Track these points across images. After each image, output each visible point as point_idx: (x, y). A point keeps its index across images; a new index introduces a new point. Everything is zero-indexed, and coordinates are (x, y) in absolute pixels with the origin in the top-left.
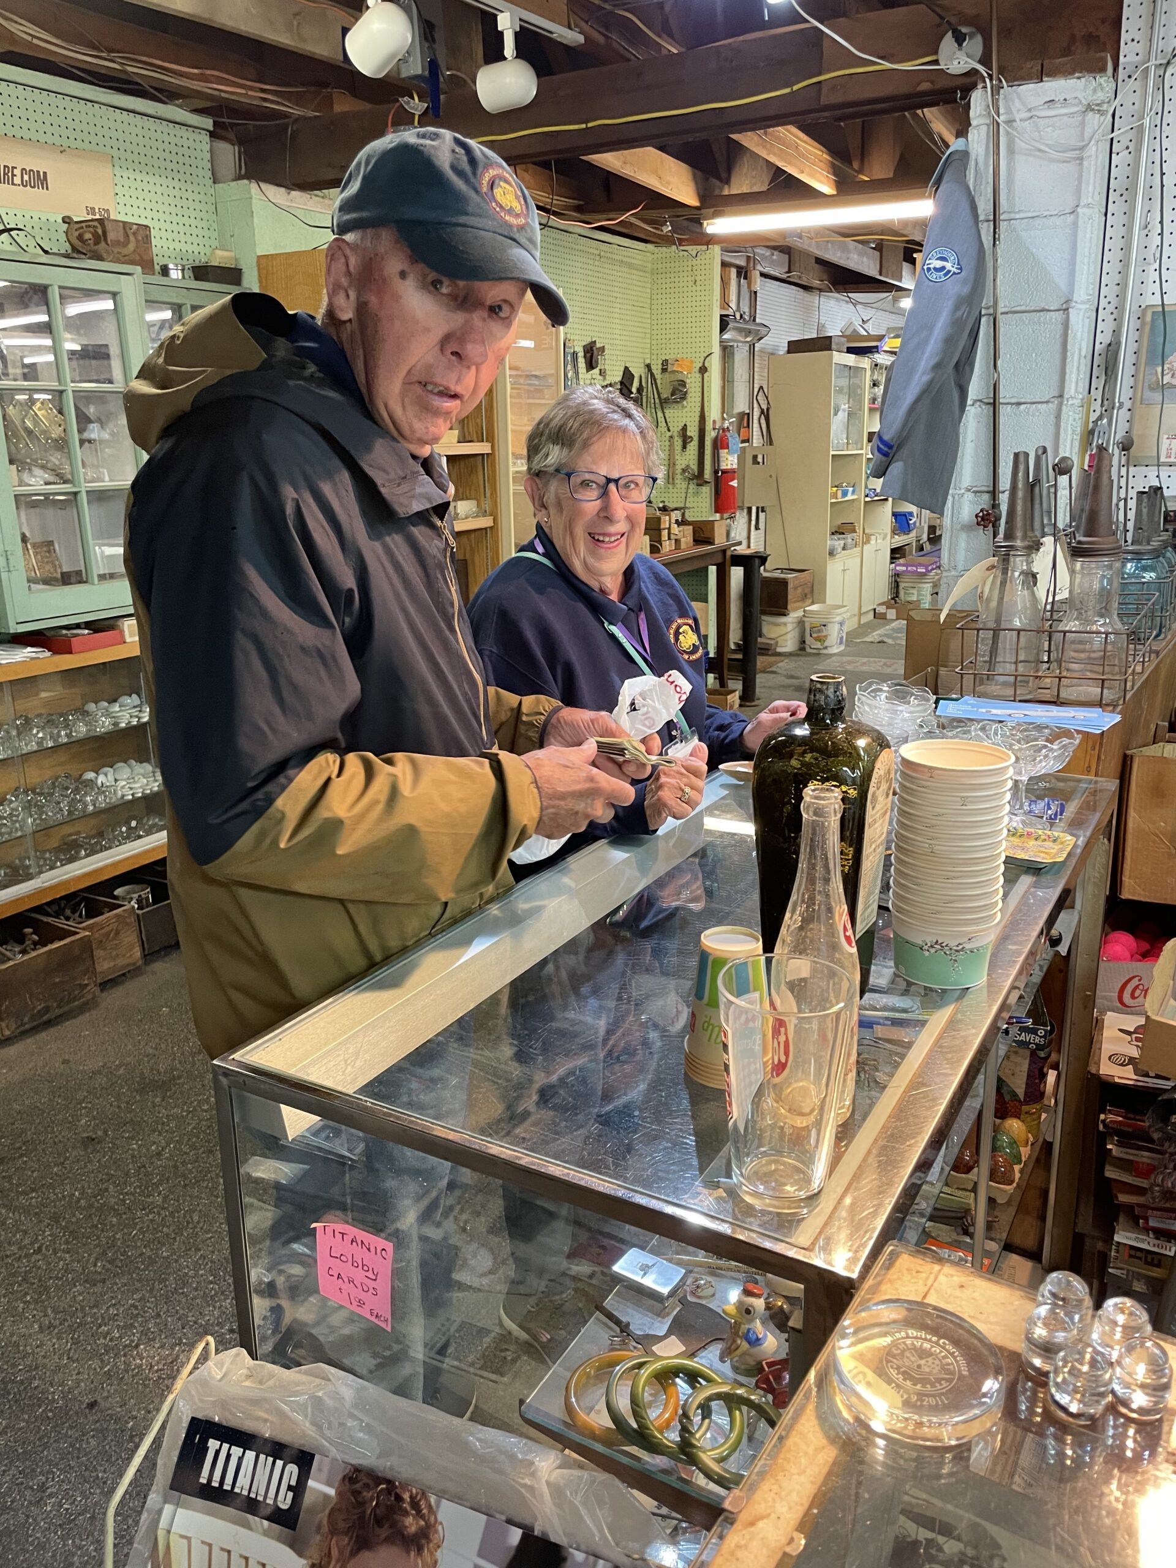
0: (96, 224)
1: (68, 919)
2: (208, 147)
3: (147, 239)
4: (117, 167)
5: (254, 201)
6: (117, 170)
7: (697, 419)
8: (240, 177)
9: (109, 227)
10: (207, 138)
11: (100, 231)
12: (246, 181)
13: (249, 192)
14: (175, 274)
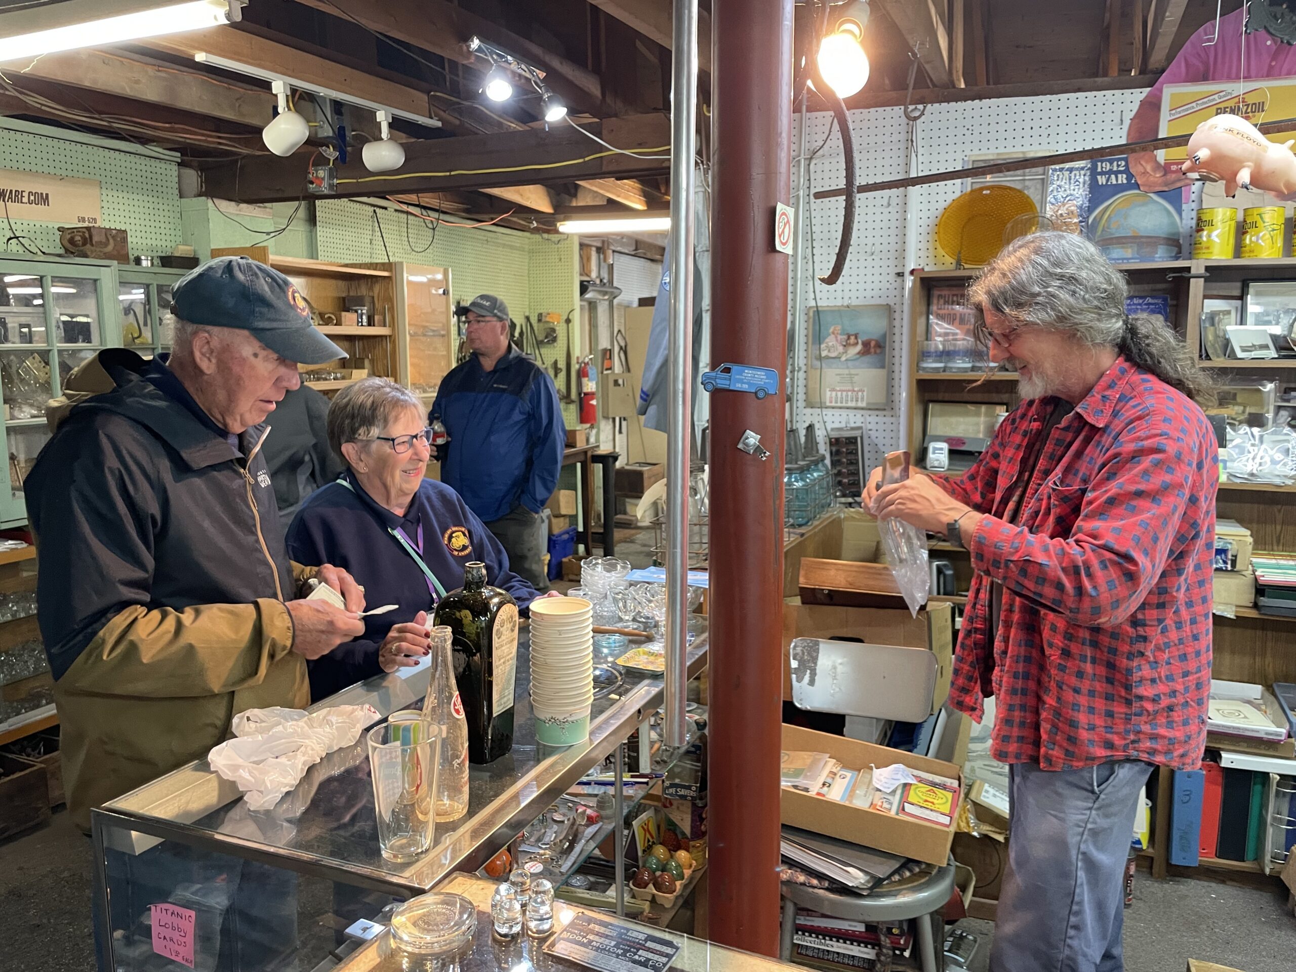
0: (84, 230)
1: (28, 755)
2: (176, 173)
3: (124, 240)
4: (104, 189)
5: (210, 211)
6: (104, 192)
7: (565, 355)
8: (200, 195)
9: (94, 232)
10: (176, 168)
11: (87, 235)
12: (204, 198)
13: (207, 205)
14: (145, 263)
